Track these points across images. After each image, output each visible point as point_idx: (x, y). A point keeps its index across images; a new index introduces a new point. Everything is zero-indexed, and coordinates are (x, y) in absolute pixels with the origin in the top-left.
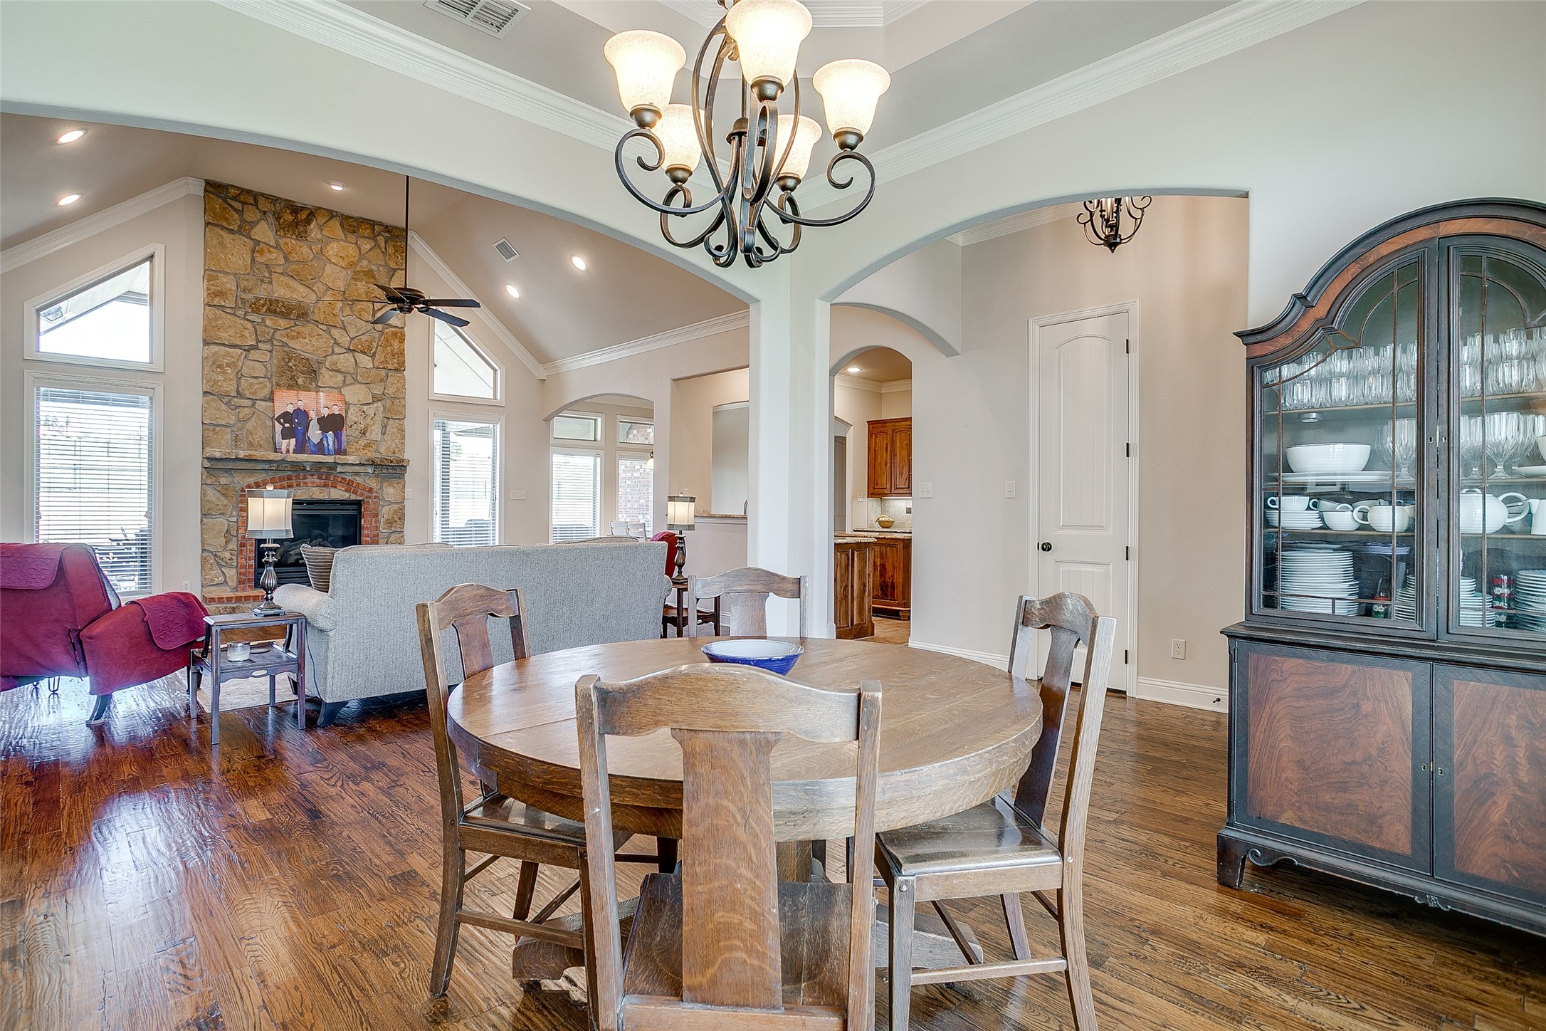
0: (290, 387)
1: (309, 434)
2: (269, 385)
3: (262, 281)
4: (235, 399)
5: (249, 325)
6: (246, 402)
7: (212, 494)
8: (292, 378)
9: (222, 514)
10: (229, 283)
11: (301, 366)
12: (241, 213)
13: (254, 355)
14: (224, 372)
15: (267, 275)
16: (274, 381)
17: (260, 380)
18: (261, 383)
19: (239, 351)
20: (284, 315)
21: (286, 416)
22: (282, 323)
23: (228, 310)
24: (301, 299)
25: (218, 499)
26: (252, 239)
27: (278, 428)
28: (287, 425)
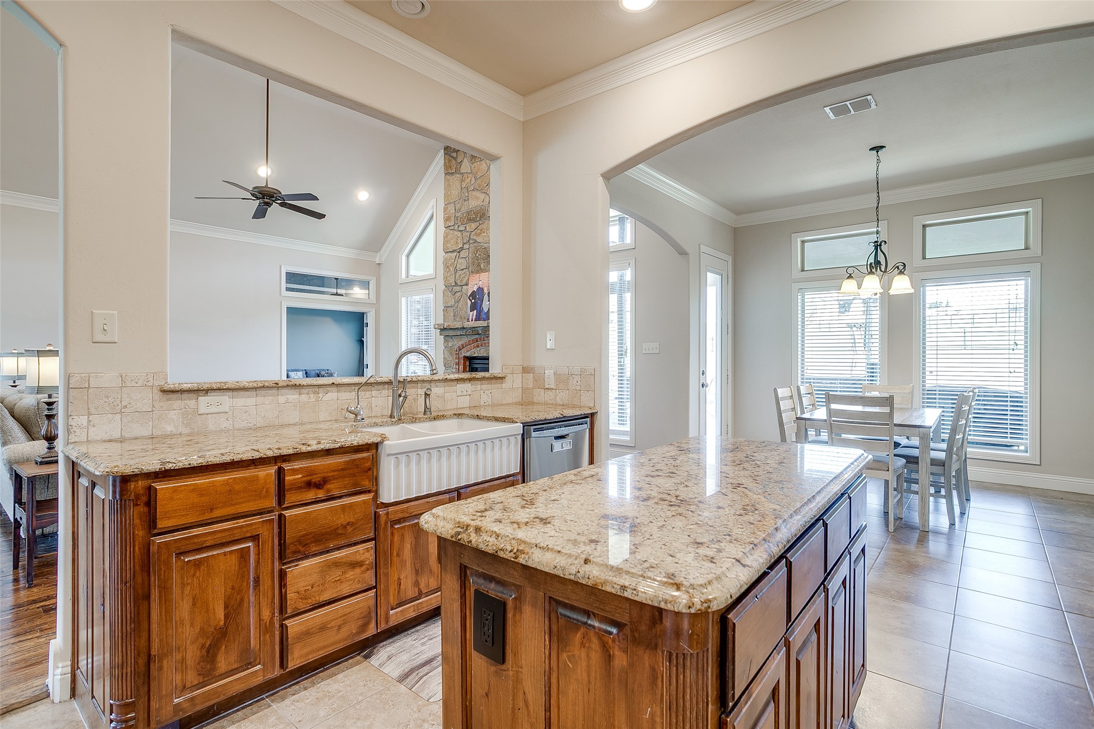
0: (478, 272)
1: (483, 306)
2: (468, 273)
3: (465, 200)
4: (455, 288)
5: (459, 234)
6: (458, 289)
7: (446, 352)
8: (479, 265)
9: (450, 367)
10: (451, 209)
11: (482, 254)
12: (455, 159)
13: (463, 254)
14: (450, 270)
15: (467, 195)
16: (470, 270)
17: (464, 270)
18: (464, 273)
19: (456, 253)
20: (474, 220)
21: (473, 295)
22: (474, 225)
23: (452, 228)
24: (482, 204)
25: (449, 356)
26: (461, 174)
27: (469, 303)
28: (473, 301)
